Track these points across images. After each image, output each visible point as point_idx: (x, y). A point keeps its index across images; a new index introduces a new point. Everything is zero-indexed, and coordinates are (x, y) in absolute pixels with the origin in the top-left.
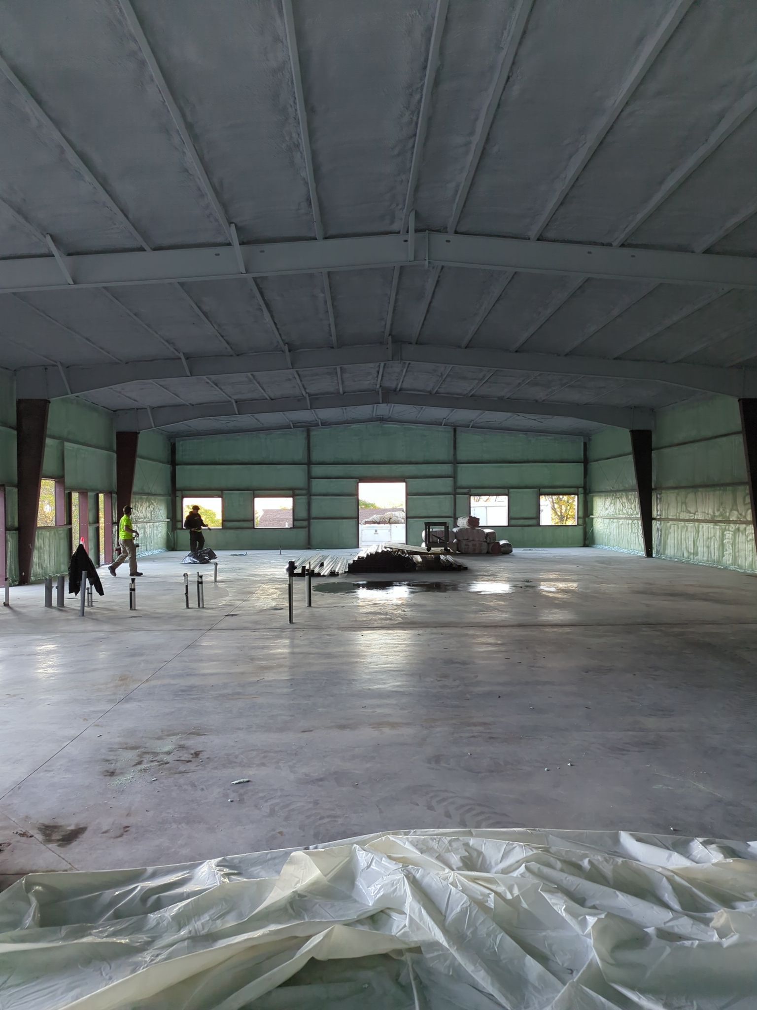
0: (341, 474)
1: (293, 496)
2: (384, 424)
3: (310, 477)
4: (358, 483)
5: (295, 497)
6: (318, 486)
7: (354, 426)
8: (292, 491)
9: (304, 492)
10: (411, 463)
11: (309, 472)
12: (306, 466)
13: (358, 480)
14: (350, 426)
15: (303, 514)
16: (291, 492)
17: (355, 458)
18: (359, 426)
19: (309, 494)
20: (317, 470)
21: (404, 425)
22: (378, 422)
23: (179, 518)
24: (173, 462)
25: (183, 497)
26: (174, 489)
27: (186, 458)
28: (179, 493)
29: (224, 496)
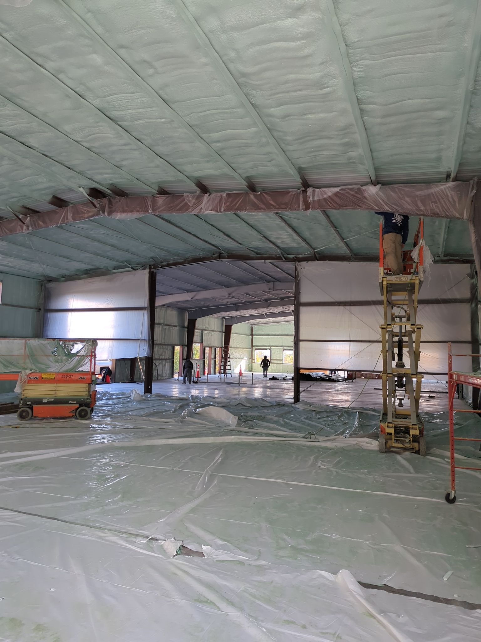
23: (253, 358)
24: (252, 335)
25: (255, 349)
26: (252, 346)
27: (257, 333)
28: (254, 348)
29: (271, 350)
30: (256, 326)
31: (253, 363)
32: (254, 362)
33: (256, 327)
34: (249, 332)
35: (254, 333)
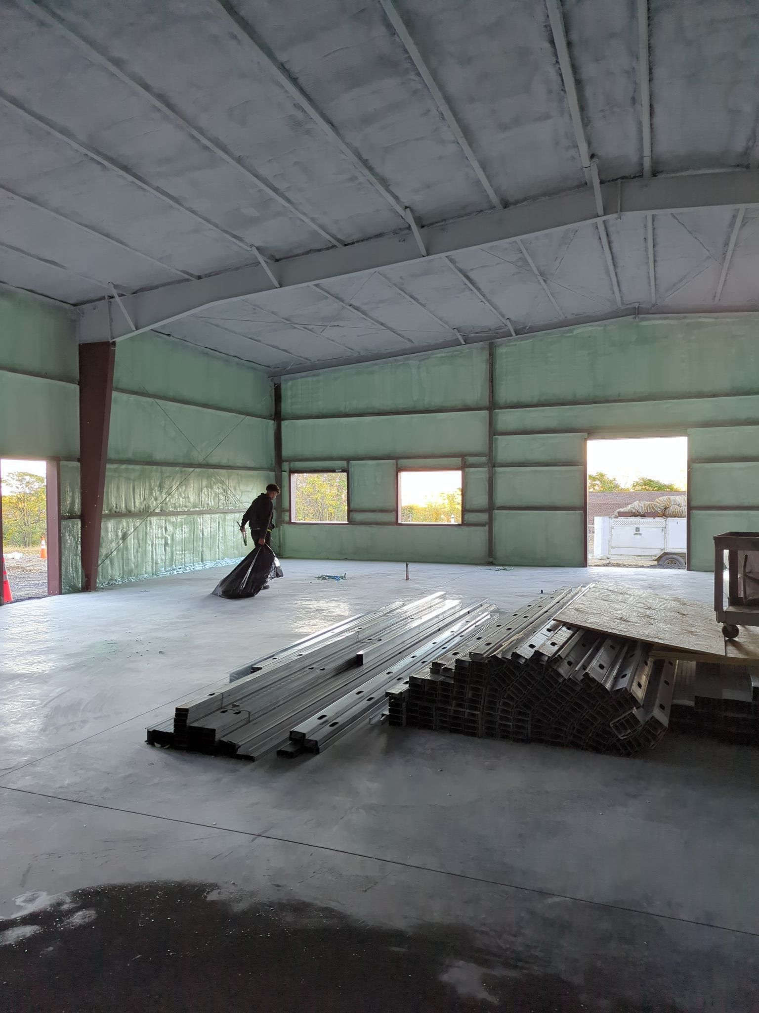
0: (553, 424)
1: (463, 467)
2: (644, 319)
3: (493, 432)
4: (586, 440)
5: (467, 470)
6: (508, 448)
7: (579, 330)
8: (460, 459)
9: (483, 459)
10: (700, 395)
11: (491, 423)
12: (485, 413)
13: (586, 435)
14: (571, 331)
15: (480, 500)
16: (458, 461)
17: (582, 391)
18: (590, 328)
19: (493, 464)
20: (507, 419)
21: (685, 317)
22: (630, 318)
23: (286, 505)
24: (278, 416)
25: (292, 471)
26: (279, 458)
27: (298, 409)
28: (286, 466)
29: (351, 470)
30: (292, 379)
31: (286, 526)
32: (287, 519)
33: (290, 383)
34: (265, 403)
35: (287, 406)
